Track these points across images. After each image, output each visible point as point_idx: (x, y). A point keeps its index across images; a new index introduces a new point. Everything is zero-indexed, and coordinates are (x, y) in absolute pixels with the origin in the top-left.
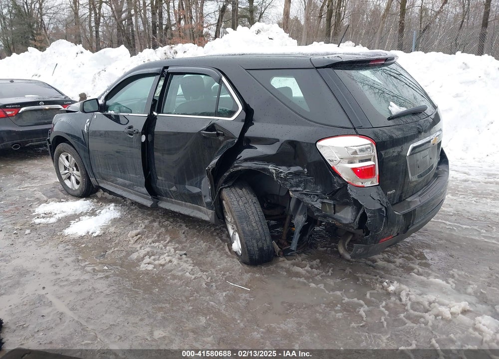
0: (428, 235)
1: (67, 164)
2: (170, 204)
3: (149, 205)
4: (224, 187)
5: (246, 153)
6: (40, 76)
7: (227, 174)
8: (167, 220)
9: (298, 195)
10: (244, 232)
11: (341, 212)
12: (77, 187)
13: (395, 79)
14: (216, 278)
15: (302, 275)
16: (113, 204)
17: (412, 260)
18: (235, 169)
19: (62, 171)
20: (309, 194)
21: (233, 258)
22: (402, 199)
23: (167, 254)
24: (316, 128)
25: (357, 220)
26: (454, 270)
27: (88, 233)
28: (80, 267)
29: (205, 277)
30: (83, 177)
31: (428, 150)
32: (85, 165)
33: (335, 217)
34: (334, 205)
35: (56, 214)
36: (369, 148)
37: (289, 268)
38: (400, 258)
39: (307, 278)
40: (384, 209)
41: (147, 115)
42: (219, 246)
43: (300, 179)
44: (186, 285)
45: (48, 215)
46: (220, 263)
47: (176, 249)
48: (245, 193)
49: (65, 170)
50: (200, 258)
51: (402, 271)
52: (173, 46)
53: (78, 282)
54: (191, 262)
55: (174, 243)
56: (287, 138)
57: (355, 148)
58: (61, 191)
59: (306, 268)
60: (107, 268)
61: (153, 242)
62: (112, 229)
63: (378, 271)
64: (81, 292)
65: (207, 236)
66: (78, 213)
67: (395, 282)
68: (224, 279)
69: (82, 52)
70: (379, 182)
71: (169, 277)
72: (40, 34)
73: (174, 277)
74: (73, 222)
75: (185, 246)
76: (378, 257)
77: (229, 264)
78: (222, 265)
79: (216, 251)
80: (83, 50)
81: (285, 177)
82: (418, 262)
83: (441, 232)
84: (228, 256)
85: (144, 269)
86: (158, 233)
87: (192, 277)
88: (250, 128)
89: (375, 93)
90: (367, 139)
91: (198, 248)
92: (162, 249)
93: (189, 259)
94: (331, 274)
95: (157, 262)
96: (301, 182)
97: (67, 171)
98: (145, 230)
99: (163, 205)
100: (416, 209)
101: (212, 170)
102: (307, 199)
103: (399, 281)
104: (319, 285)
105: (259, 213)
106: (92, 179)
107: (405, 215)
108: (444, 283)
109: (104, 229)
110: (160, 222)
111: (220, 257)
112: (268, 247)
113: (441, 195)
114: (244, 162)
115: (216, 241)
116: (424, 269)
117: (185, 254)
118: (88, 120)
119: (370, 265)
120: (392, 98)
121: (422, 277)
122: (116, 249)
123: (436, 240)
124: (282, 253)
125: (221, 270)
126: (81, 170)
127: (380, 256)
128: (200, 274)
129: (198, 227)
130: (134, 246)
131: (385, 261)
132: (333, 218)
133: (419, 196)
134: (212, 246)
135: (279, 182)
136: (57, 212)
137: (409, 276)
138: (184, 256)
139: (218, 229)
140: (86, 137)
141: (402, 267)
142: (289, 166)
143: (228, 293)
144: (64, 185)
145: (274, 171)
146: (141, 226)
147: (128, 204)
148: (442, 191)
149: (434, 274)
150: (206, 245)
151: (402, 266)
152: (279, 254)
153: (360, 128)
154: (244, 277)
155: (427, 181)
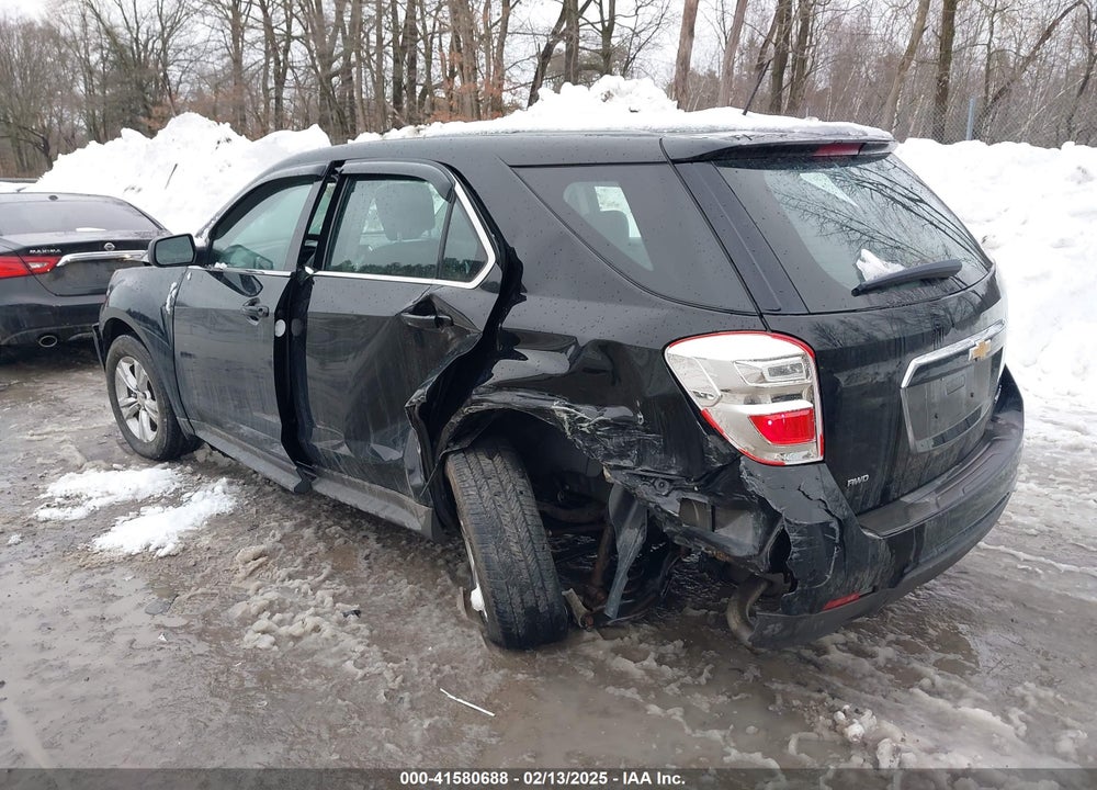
0: (968, 587)
1: (132, 382)
2: (338, 486)
3: (291, 487)
4: (453, 452)
5: (503, 370)
6: (139, 190)
7: (456, 420)
8: (335, 524)
9: (623, 479)
10: (488, 568)
11: (730, 526)
12: (151, 436)
13: (904, 211)
14: (417, 679)
15: (633, 680)
16: (224, 480)
17: (921, 651)
18: (474, 409)
19: (123, 399)
20: (651, 478)
21: (471, 626)
22: (891, 498)
23: (312, 610)
24: (666, 311)
25: (768, 548)
26: (1026, 683)
27: (148, 547)
28: (101, 634)
29: (388, 675)
30: (162, 413)
31: (964, 372)
32: (167, 386)
33: (715, 540)
34: (713, 508)
35: (90, 499)
36: (799, 365)
37: (603, 661)
38: (889, 644)
39: (644, 690)
40: (835, 525)
41: (289, 274)
42: (443, 593)
43: (627, 438)
44: (339, 695)
45: (71, 500)
46: (436, 639)
47: (336, 598)
48: (500, 467)
49: (130, 396)
50: (391, 625)
51: (891, 681)
52: (422, 126)
53: (85, 674)
54: (367, 633)
55: (337, 581)
56: (596, 336)
57: (759, 365)
58: (121, 444)
59: (645, 663)
60: (163, 639)
61: (290, 577)
62: (205, 541)
63: (827, 678)
64: (83, 699)
65: (422, 566)
66: (139, 498)
67: (868, 713)
68: (435, 682)
69: (228, 140)
70: (824, 452)
71: (303, 671)
72: (160, 104)
73: (316, 671)
74: (122, 518)
75: (363, 591)
76: (831, 640)
77: (455, 644)
78: (437, 646)
79: (432, 608)
80: (233, 135)
81: (593, 432)
82: (934, 656)
83: (1002, 579)
84: (460, 622)
85: (249, 646)
86: (307, 554)
87: (356, 675)
88: (515, 309)
89: (851, 242)
90: (794, 343)
91: (392, 597)
92: (306, 594)
93: (363, 626)
94: (708, 680)
95: (283, 630)
96: (630, 445)
97: (132, 400)
98: (280, 545)
99: (322, 487)
100: (923, 526)
101: (420, 408)
102: (644, 490)
103: (879, 710)
104: (670, 711)
105: (529, 518)
106: (182, 420)
107: (892, 542)
108: (997, 720)
109: (187, 538)
110: (319, 528)
111: (437, 624)
112: (551, 606)
113: (1001, 484)
114: (495, 390)
115: (439, 580)
116: (949, 678)
117: (357, 613)
118: (174, 285)
119: (810, 662)
120: (890, 251)
121: (940, 702)
122: (199, 591)
123: (986, 599)
124: (590, 621)
125: (431, 658)
126: (159, 397)
127: (839, 637)
128: (377, 666)
129: (404, 542)
130: (244, 585)
131: (850, 650)
132: (708, 541)
133: (938, 489)
134: (426, 594)
135: (579, 445)
136: (95, 495)
137: (908, 696)
138: (352, 617)
139: (450, 550)
140: (169, 322)
141: (892, 670)
142: (601, 403)
143: (436, 722)
144: (126, 431)
145: (565, 416)
146: (274, 536)
147: (259, 479)
148: (1003, 472)
149: (973, 693)
150: (412, 592)
151: (892, 668)
152: (583, 623)
153: (776, 313)
154: (486, 679)
155: (961, 451)
